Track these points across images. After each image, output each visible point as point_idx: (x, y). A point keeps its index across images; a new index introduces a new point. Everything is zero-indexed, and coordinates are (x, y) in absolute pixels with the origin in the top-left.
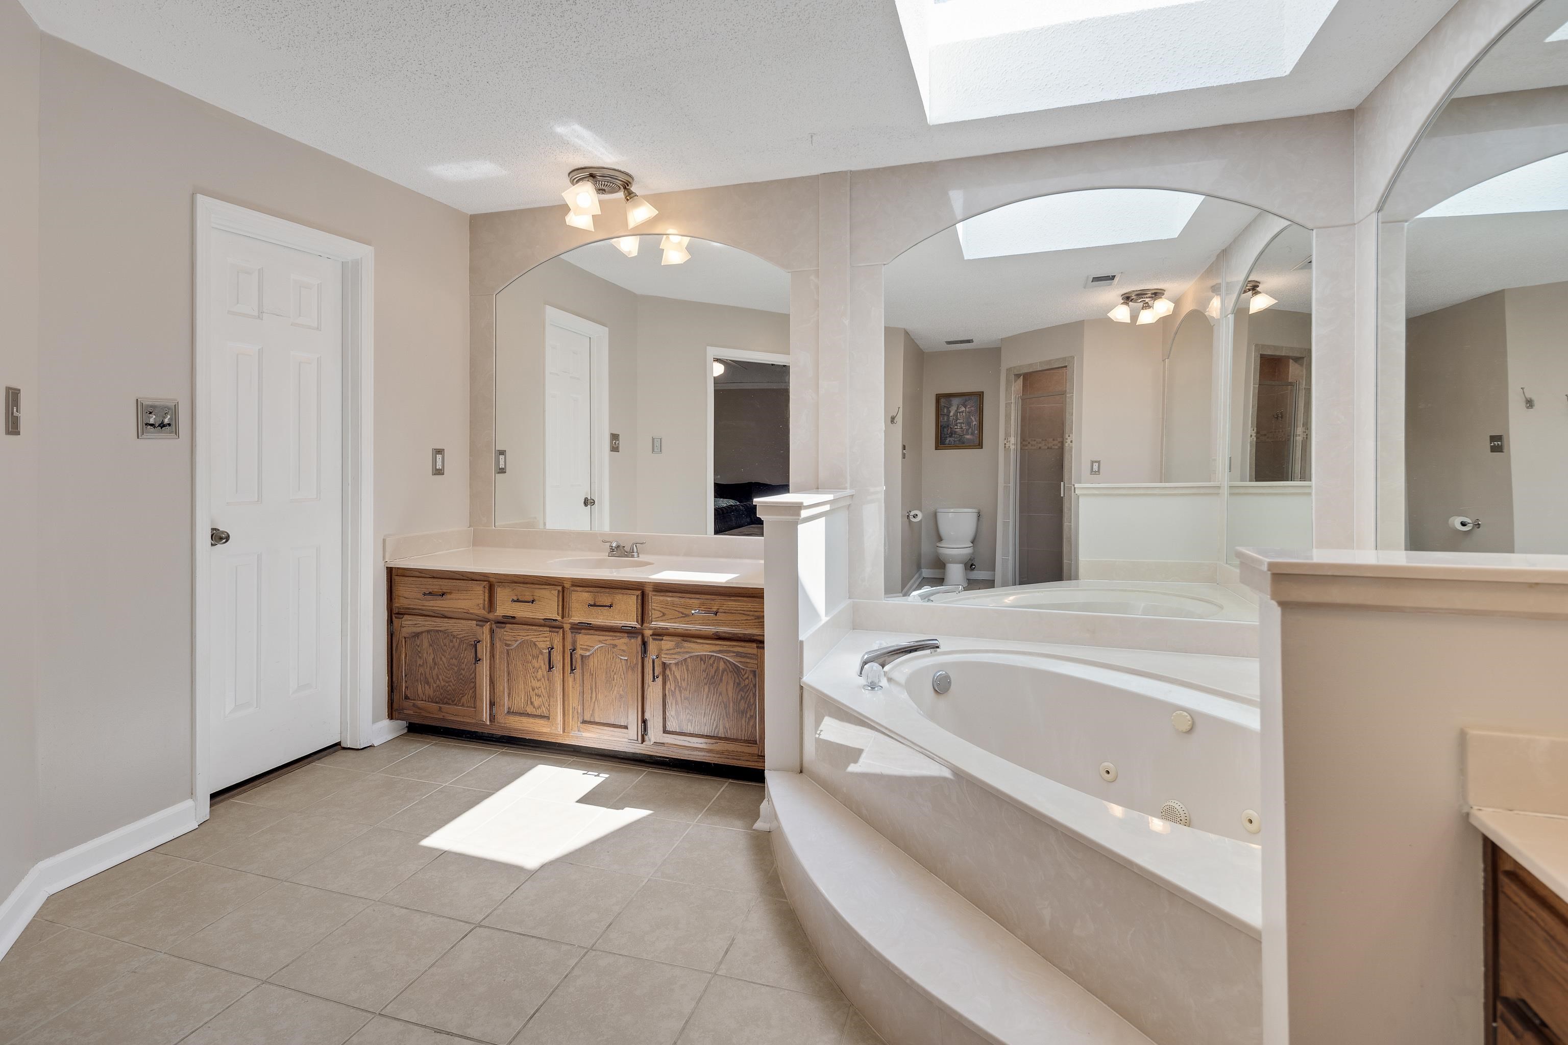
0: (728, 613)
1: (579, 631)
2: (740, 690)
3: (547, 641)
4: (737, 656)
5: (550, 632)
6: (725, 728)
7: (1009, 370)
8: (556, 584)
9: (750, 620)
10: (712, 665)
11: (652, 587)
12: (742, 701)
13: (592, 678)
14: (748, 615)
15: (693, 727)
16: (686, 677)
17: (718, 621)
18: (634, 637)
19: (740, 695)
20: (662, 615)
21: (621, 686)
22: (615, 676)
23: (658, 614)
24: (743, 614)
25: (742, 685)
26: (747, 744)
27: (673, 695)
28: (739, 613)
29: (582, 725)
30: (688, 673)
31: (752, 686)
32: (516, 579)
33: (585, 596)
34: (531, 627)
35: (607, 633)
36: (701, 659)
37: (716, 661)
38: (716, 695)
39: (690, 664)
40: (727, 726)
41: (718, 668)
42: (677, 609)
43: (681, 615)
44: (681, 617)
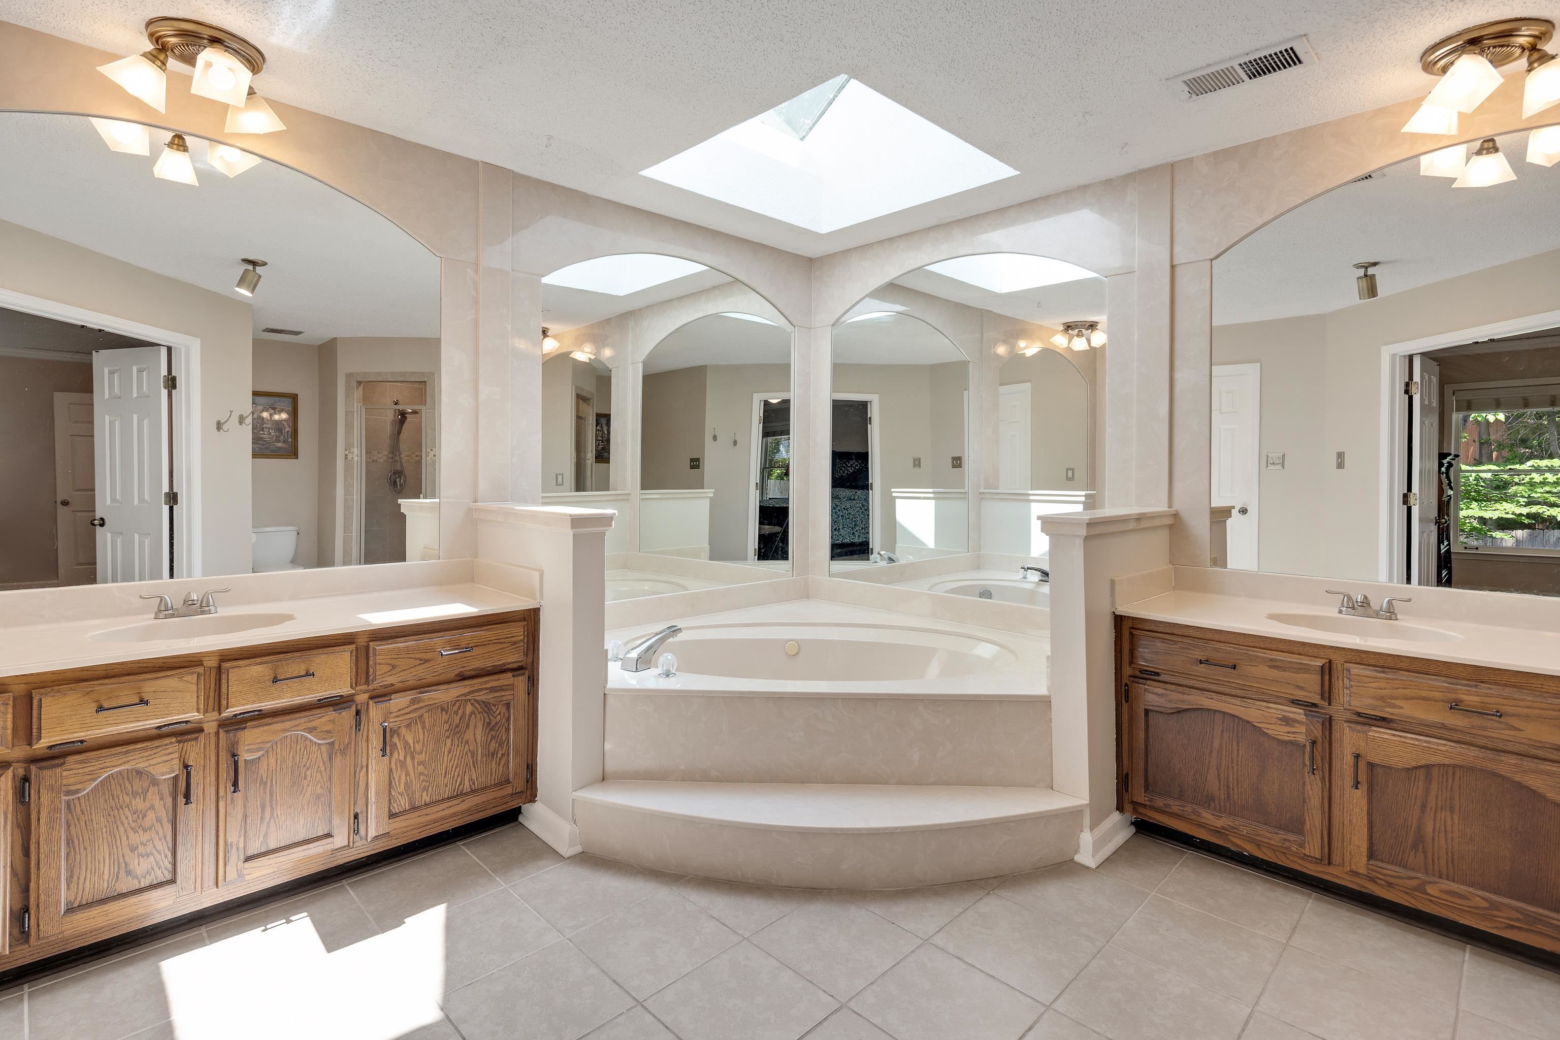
0: (480, 645)
1: (244, 726)
2: (491, 729)
3: (172, 759)
4: (490, 692)
5: (179, 742)
6: (472, 780)
7: (349, 376)
8: (186, 664)
9: (506, 648)
10: (456, 713)
11: (368, 636)
12: (493, 741)
13: (265, 789)
14: (504, 643)
15: (429, 796)
16: (422, 737)
17: (467, 659)
18: (345, 708)
19: (490, 736)
20: (391, 668)
21: (319, 782)
22: (309, 773)
23: (386, 668)
24: (499, 643)
25: (493, 723)
26: (500, 788)
27: (402, 767)
28: (493, 643)
29: (247, 865)
30: (424, 732)
31: (504, 720)
32: (85, 674)
33: (258, 670)
34: (131, 747)
35: (297, 715)
36: (443, 709)
37: (462, 706)
38: (461, 746)
39: (427, 720)
40: (474, 777)
41: (464, 714)
42: (413, 656)
43: (419, 662)
44: (419, 665)
